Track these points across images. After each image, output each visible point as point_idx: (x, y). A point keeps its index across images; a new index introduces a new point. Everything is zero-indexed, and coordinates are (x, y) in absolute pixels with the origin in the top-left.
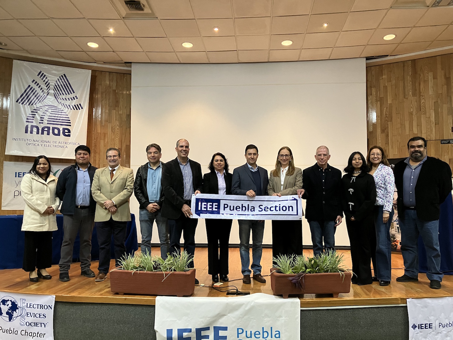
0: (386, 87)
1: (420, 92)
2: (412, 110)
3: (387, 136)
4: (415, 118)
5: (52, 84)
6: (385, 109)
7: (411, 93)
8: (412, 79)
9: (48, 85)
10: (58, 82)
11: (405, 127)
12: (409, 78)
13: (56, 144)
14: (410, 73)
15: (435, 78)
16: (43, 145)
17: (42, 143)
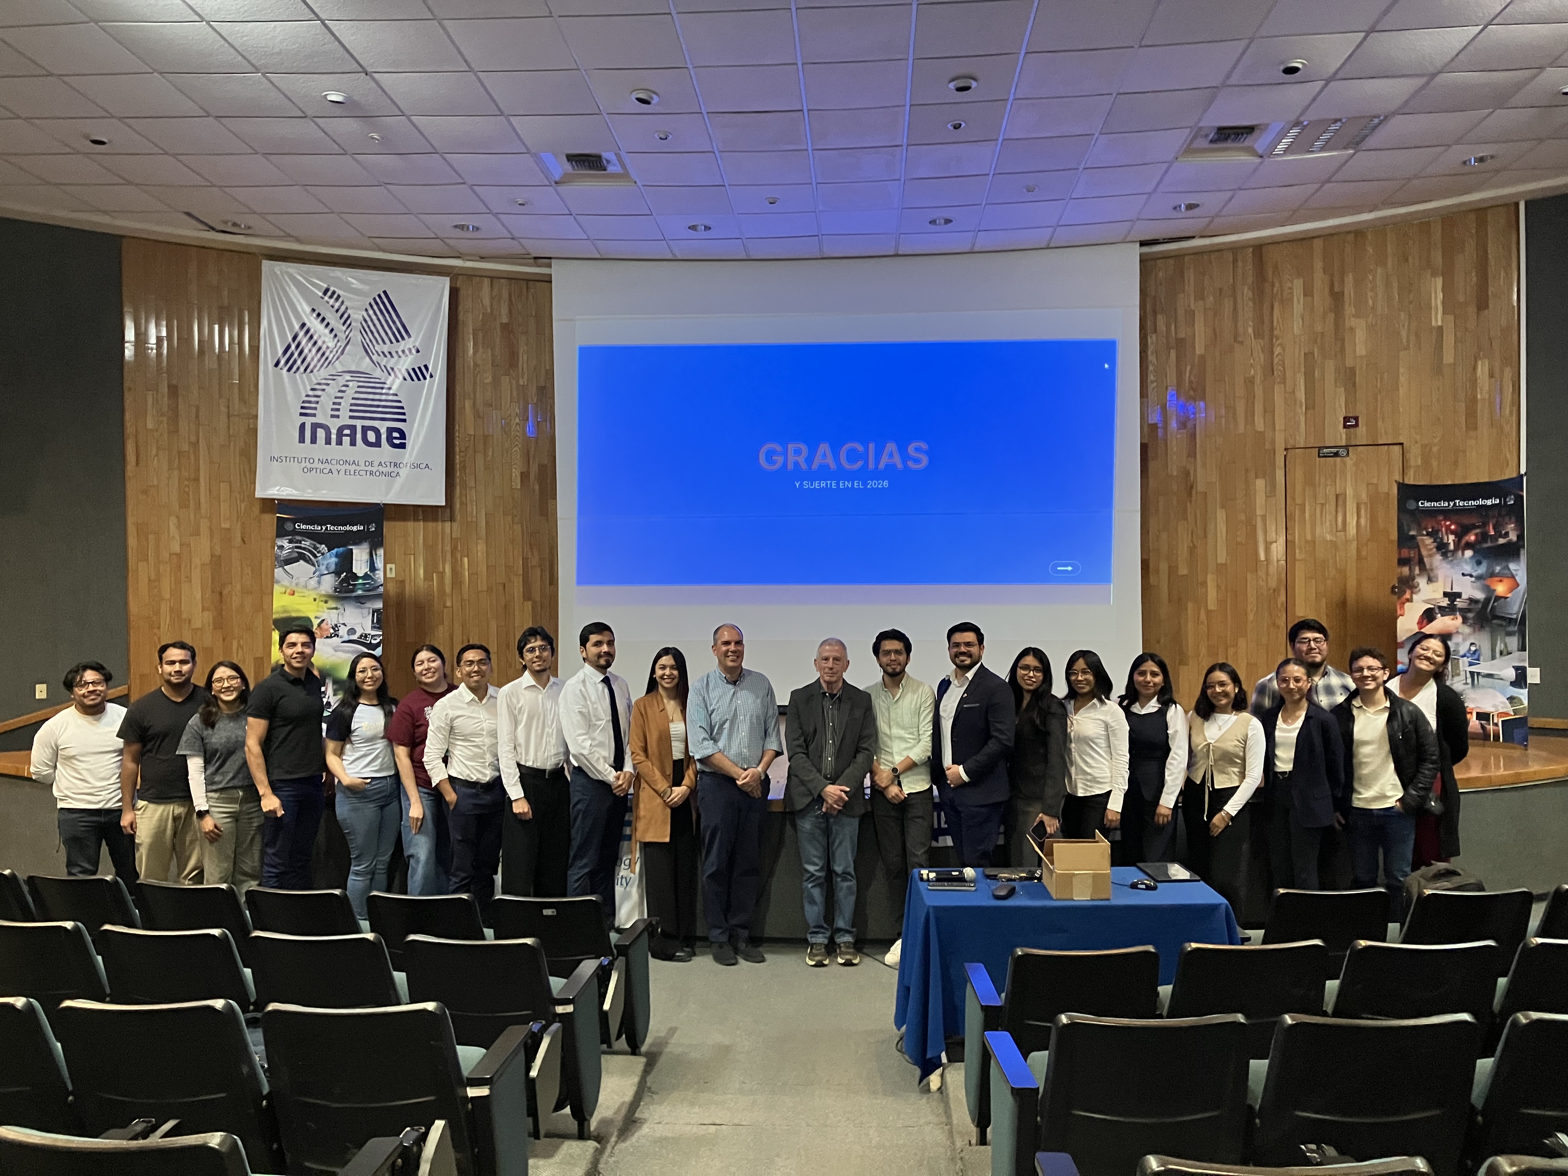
0: (1190, 314)
1: (1272, 329)
2: (1252, 372)
3: (1193, 436)
4: (1259, 391)
5: (357, 316)
6: (1188, 368)
7: (1250, 330)
8: (1253, 294)
9: (346, 321)
10: (371, 312)
11: (1234, 413)
12: (1247, 292)
13: (372, 469)
14: (1250, 280)
15: (1308, 292)
16: (342, 472)
17: (339, 467)
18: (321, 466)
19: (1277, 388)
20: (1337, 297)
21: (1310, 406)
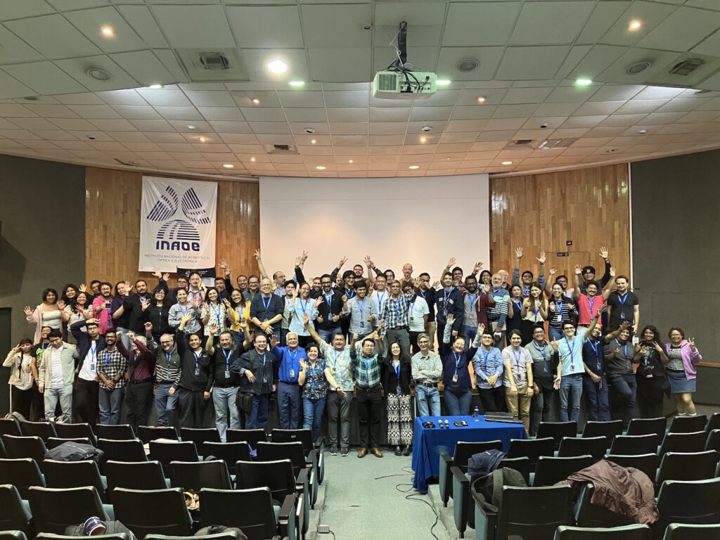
0: (508, 200)
1: (539, 207)
2: (532, 223)
3: (510, 247)
4: (535, 231)
5: (180, 199)
6: (508, 221)
7: (531, 207)
8: (532, 193)
9: (176, 200)
10: (186, 196)
11: (525, 239)
13: (186, 259)
14: (531, 187)
15: (553, 194)
17: (172, 259)
18: (166, 258)
19: (542, 230)
20: (563, 196)
21: (554, 236)
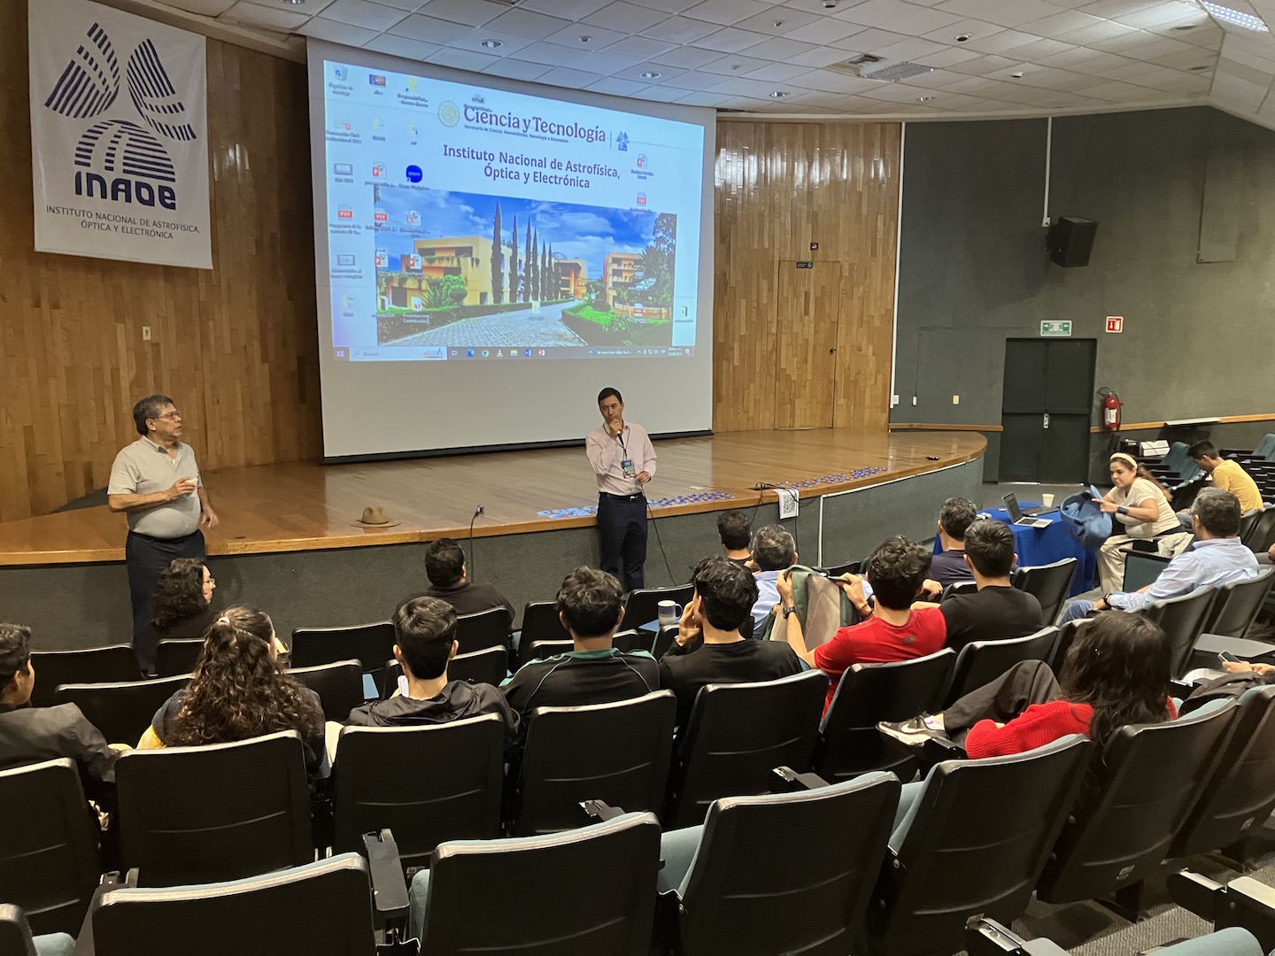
5: (123, 63)
9: (113, 66)
10: (137, 61)
11: (753, 235)
13: (147, 228)
16: (120, 229)
17: (116, 224)
18: (100, 221)
19: (777, 220)
21: (793, 234)
